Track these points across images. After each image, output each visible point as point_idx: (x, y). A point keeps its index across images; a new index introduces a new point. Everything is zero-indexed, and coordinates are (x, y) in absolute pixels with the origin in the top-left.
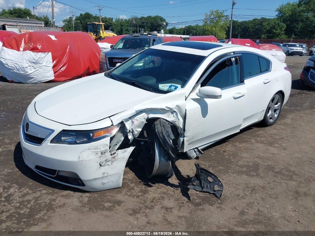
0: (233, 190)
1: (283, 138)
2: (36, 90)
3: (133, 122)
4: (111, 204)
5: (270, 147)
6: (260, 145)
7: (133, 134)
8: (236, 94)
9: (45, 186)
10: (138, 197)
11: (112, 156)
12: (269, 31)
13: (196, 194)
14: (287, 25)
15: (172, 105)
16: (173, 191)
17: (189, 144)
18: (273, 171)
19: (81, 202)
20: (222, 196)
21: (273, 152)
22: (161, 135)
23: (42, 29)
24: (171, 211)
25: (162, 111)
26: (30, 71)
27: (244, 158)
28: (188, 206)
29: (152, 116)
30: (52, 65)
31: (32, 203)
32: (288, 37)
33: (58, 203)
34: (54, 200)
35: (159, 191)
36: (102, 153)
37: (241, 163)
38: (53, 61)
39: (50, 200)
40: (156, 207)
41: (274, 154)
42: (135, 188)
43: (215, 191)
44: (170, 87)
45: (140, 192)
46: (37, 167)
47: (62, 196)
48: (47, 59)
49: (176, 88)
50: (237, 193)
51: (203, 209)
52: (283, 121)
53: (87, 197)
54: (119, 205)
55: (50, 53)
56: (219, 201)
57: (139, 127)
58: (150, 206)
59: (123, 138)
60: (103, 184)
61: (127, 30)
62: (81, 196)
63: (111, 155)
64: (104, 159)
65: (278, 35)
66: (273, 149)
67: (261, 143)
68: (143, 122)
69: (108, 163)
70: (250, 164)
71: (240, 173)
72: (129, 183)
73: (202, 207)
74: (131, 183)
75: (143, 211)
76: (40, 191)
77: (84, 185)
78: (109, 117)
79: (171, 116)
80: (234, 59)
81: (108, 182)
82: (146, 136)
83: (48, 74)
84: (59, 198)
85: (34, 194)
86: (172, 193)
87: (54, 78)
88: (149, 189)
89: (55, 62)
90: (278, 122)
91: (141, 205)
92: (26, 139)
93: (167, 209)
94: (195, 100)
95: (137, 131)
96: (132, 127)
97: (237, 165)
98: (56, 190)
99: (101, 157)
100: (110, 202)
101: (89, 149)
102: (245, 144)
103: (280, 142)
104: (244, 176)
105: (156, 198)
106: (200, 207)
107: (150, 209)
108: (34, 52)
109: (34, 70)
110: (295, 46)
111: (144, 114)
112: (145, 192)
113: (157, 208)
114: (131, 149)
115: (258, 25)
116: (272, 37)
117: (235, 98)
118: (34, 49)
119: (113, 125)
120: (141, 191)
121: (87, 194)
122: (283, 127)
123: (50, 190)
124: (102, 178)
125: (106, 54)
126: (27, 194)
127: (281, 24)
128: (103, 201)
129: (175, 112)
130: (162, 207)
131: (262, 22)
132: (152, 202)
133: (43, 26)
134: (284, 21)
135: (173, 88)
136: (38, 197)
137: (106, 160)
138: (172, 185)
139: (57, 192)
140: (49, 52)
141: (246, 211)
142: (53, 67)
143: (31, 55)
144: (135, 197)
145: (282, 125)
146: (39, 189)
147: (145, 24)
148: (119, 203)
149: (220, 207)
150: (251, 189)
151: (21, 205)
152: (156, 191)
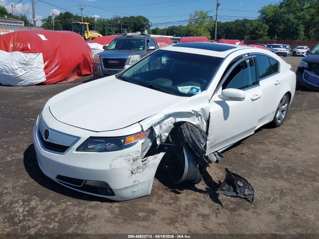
0: (262, 193)
1: (294, 139)
2: (29, 93)
3: (161, 127)
4: (145, 214)
5: (284, 149)
6: (274, 146)
7: (160, 140)
8: (253, 96)
9: (68, 197)
10: (170, 204)
11: (144, 163)
12: (253, 32)
13: (228, 199)
14: (270, 26)
15: (197, 108)
16: (204, 197)
17: (211, 148)
18: (296, 173)
19: (112, 212)
20: (254, 200)
21: (289, 153)
22: (190, 139)
23: (23, 28)
24: (209, 219)
25: (189, 114)
26: (20, 73)
27: (263, 160)
28: (225, 212)
29: (179, 120)
30: (43, 66)
31: (59, 216)
32: (271, 38)
33: (88, 215)
34: (83, 212)
35: (190, 197)
36: (134, 161)
37: (261, 165)
38: (44, 62)
39: (78, 212)
40: (192, 214)
41: (291, 155)
42: (165, 195)
43: (245, 195)
44: (192, 89)
45: (170, 199)
46: (59, 177)
47: (91, 207)
48: (38, 60)
49: (198, 91)
50: (267, 195)
51: (240, 215)
52: (289, 122)
53: (117, 207)
54: (154, 214)
55: (41, 54)
56: (252, 206)
57: (166, 131)
58: (185, 214)
59: (150, 144)
60: (133, 192)
61: (110, 30)
62: (111, 207)
63: (143, 161)
64: (136, 167)
65: (261, 36)
66: (288, 150)
67: (275, 145)
68: (170, 127)
69: (140, 170)
70: (271, 166)
71: (264, 176)
72: (157, 191)
73: (237, 212)
74: (159, 190)
75: (180, 219)
76: (65, 202)
77: (113, 194)
78: (139, 122)
79: (197, 119)
80: (248, 61)
81: (138, 190)
82: (171, 140)
83: (40, 76)
84: (87, 210)
85: (60, 206)
86: (203, 199)
87: (45, 80)
88: (179, 195)
89: (46, 63)
90: (285, 123)
91: (177, 214)
92: (45, 147)
93: (204, 216)
94: (217, 102)
95: (164, 136)
96: (161, 132)
97: (258, 168)
98: (82, 201)
99: (133, 164)
100: (144, 212)
101: (121, 157)
102: (260, 146)
103: (292, 143)
104: (269, 179)
105: (190, 206)
106: (236, 213)
107: (187, 216)
108: (24, 53)
109: (25, 72)
110: (279, 47)
111: (171, 118)
112: (177, 199)
113: (194, 216)
114: (162, 155)
115: (240, 26)
116: (255, 38)
117: (253, 100)
118: (24, 50)
119: (142, 130)
120: (172, 198)
121: (117, 204)
122: (290, 127)
123: (76, 201)
124: (133, 186)
125: (101, 55)
126: (51, 206)
127: (264, 25)
128: (135, 211)
129: (200, 115)
130: (199, 215)
131: (245, 23)
132: (186, 209)
133: (23, 25)
134: (267, 23)
135: (194, 90)
136: (64, 210)
137: (138, 167)
138: (201, 191)
139: (84, 203)
140: (40, 52)
141: (282, 214)
142: (44, 69)
143: (21, 56)
144: (168, 205)
145: (289, 125)
146: (62, 201)
147: (128, 24)
148: (153, 212)
149: (255, 212)
150: (279, 192)
151: (48, 218)
152: (186, 197)
